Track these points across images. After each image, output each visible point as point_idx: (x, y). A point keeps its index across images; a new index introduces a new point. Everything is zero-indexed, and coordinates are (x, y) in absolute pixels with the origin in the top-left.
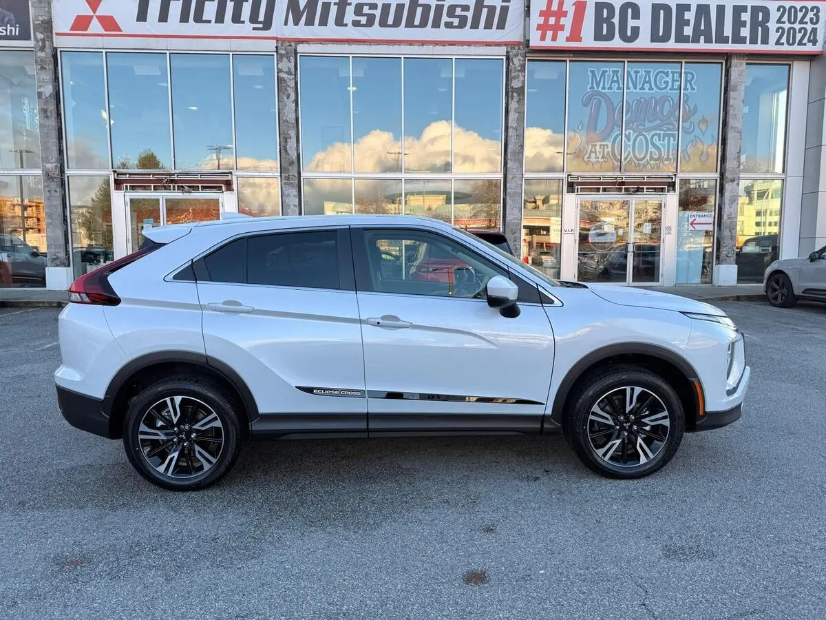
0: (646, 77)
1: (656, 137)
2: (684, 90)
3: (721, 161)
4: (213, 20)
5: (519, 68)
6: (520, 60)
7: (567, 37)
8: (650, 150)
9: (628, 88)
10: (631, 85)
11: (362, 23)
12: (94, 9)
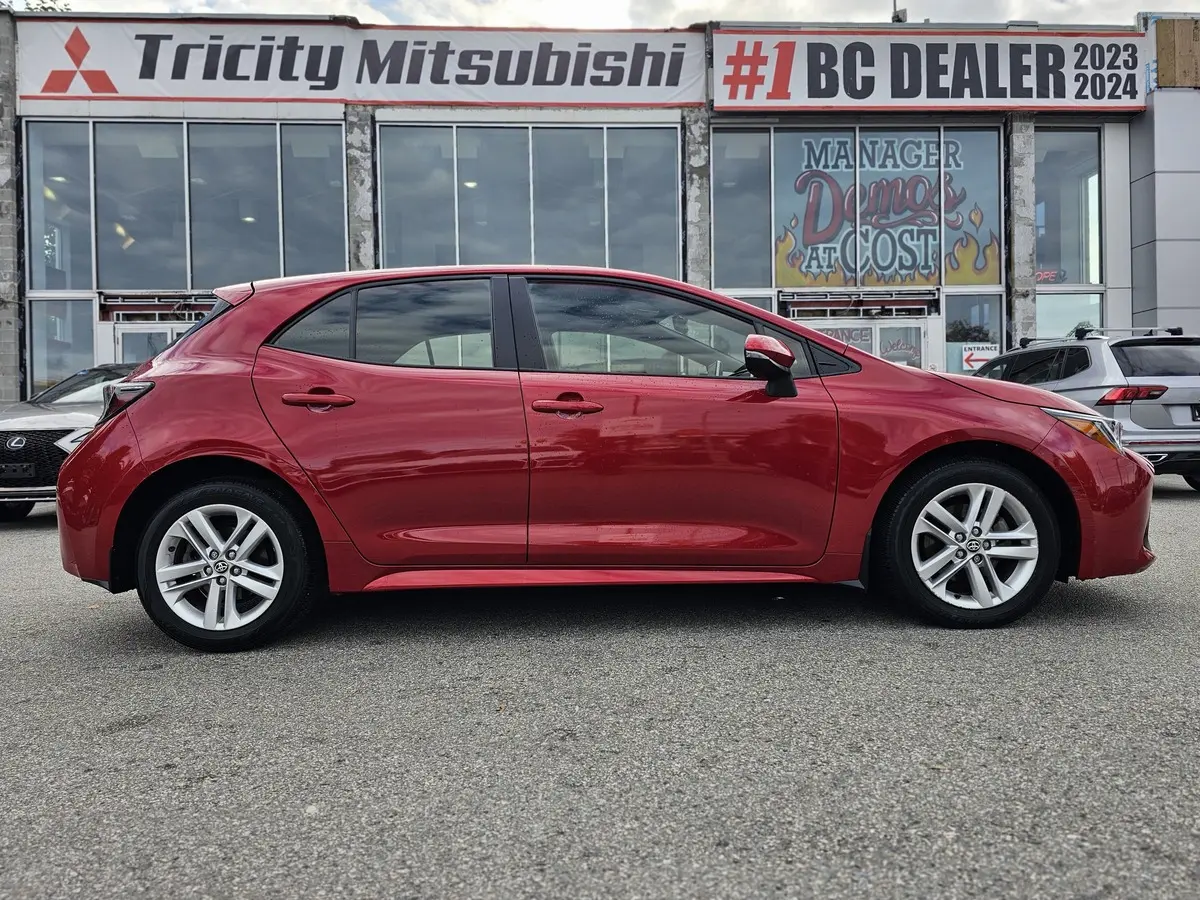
0: (887, 149)
1: (907, 235)
2: (945, 166)
3: (1006, 267)
4: (252, 77)
5: (700, 140)
6: (700, 128)
7: (768, 94)
8: (898, 254)
9: (862, 165)
10: (865, 161)
11: (470, 78)
12: (78, 61)
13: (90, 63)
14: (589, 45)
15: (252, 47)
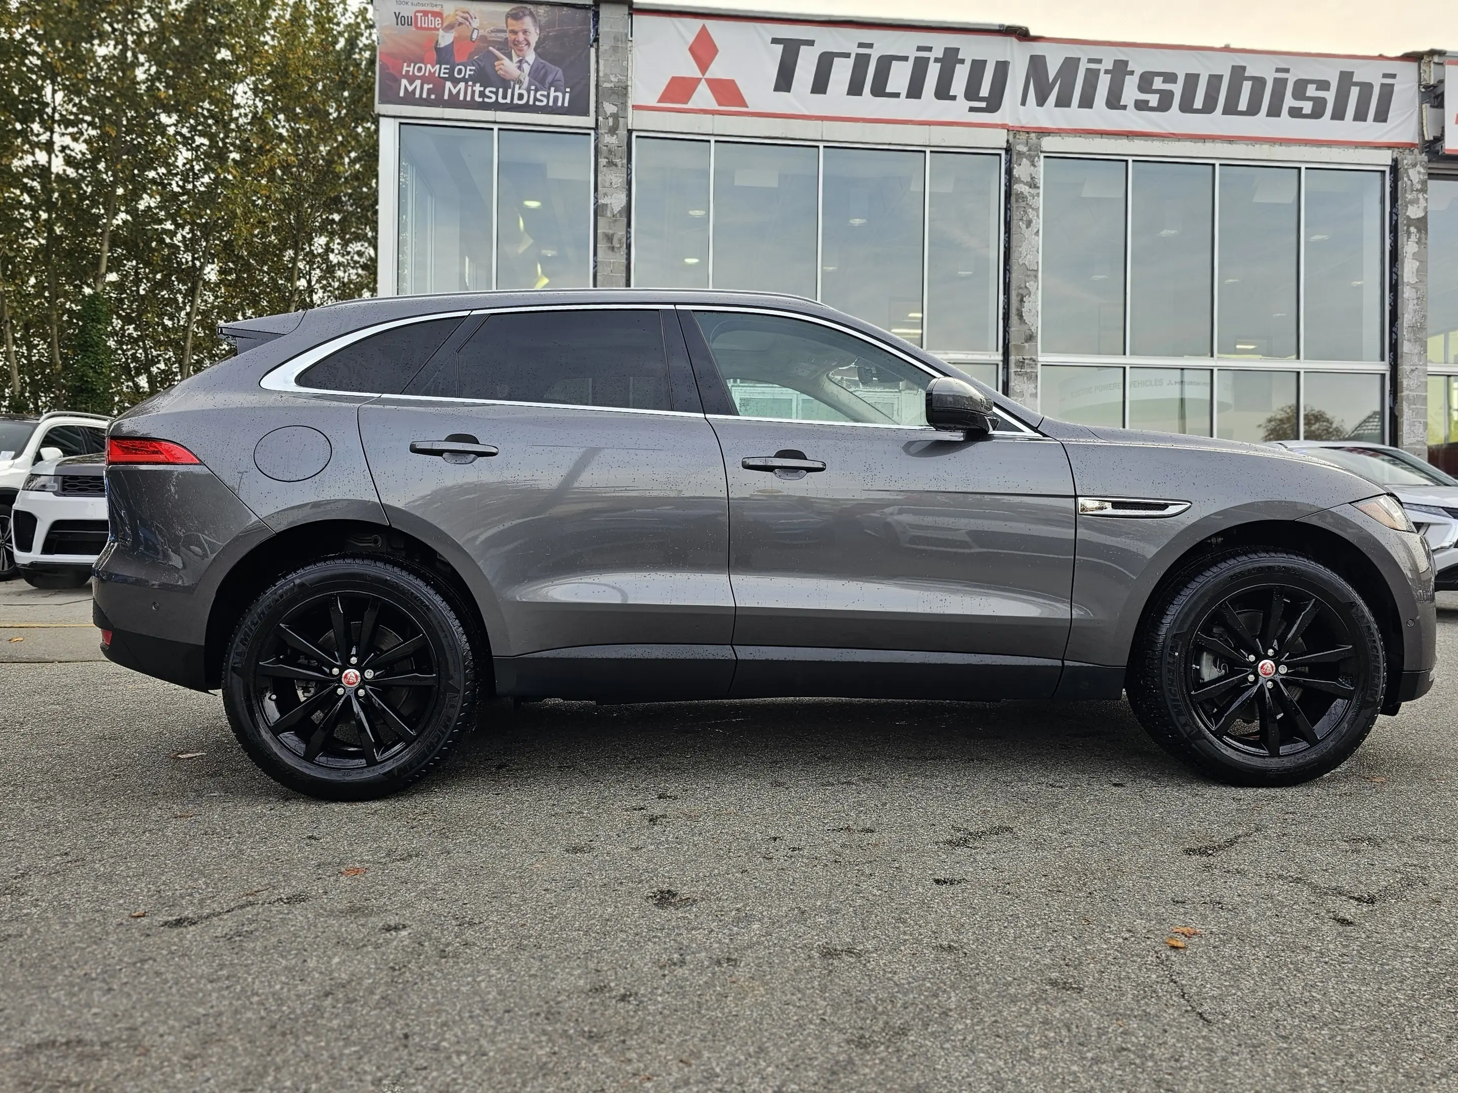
4: (903, 94)
5: (1419, 187)
11: (1150, 104)
12: (703, 67)
13: (716, 70)
14: (1287, 71)
15: (905, 59)
